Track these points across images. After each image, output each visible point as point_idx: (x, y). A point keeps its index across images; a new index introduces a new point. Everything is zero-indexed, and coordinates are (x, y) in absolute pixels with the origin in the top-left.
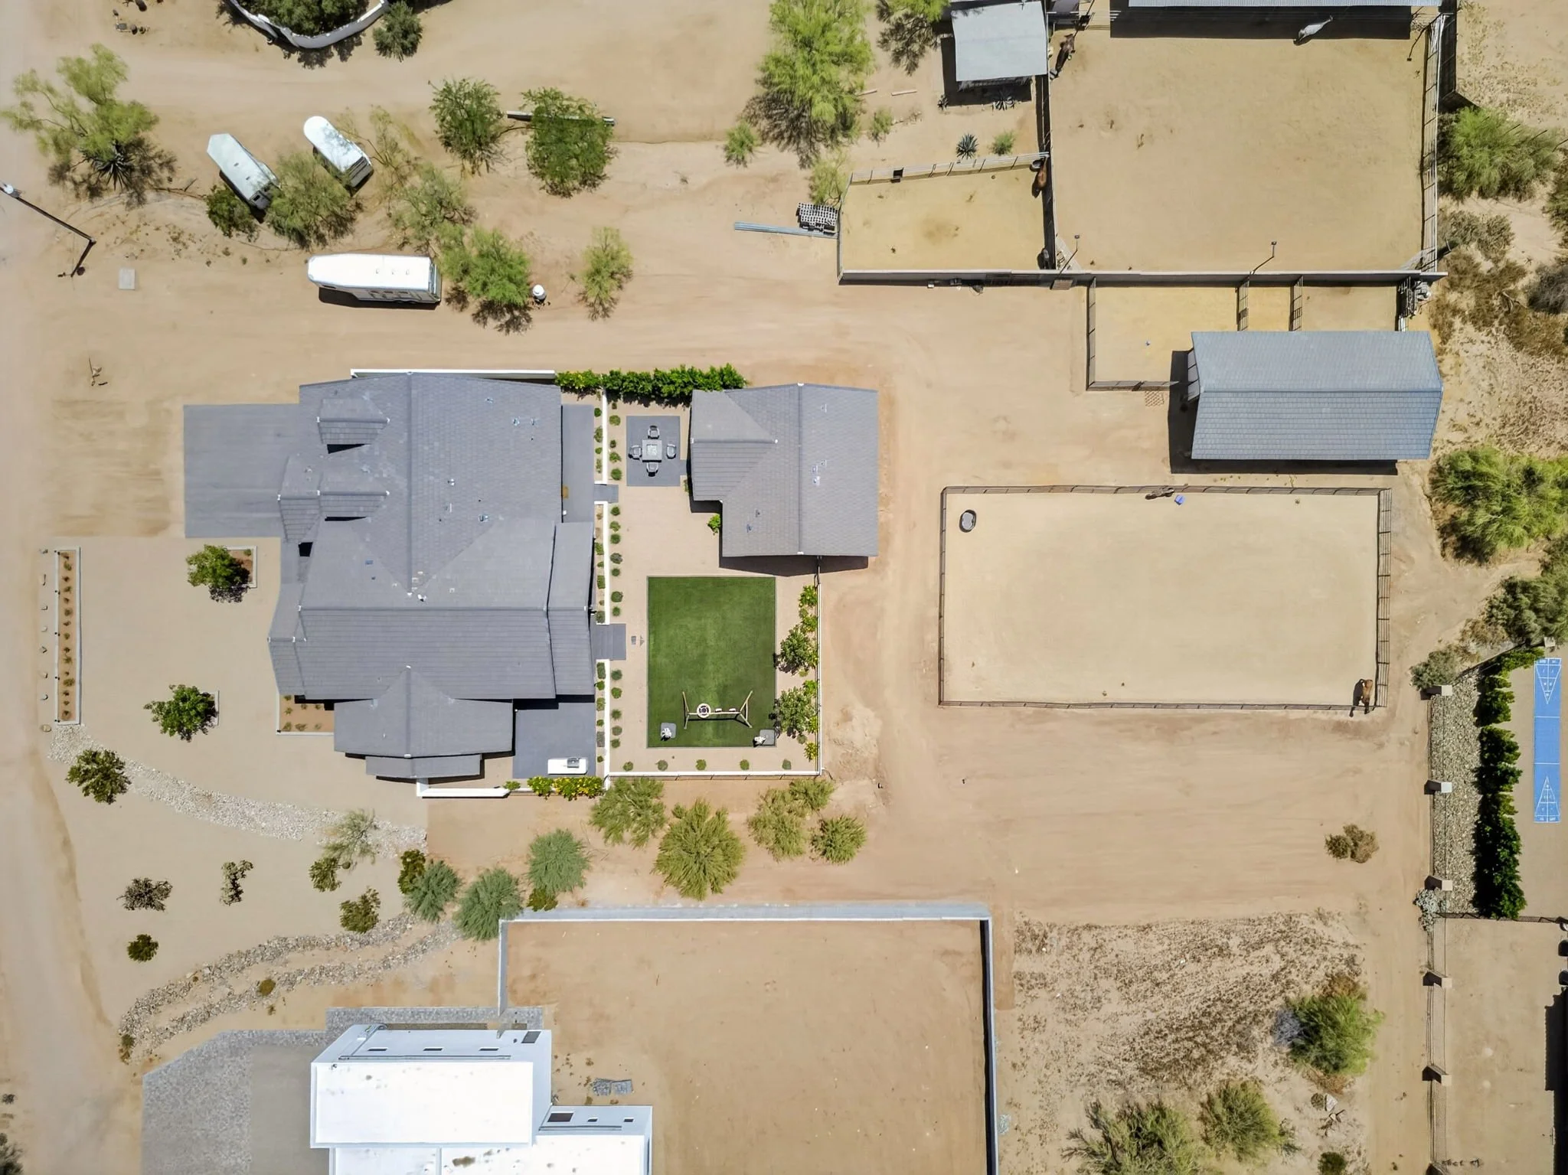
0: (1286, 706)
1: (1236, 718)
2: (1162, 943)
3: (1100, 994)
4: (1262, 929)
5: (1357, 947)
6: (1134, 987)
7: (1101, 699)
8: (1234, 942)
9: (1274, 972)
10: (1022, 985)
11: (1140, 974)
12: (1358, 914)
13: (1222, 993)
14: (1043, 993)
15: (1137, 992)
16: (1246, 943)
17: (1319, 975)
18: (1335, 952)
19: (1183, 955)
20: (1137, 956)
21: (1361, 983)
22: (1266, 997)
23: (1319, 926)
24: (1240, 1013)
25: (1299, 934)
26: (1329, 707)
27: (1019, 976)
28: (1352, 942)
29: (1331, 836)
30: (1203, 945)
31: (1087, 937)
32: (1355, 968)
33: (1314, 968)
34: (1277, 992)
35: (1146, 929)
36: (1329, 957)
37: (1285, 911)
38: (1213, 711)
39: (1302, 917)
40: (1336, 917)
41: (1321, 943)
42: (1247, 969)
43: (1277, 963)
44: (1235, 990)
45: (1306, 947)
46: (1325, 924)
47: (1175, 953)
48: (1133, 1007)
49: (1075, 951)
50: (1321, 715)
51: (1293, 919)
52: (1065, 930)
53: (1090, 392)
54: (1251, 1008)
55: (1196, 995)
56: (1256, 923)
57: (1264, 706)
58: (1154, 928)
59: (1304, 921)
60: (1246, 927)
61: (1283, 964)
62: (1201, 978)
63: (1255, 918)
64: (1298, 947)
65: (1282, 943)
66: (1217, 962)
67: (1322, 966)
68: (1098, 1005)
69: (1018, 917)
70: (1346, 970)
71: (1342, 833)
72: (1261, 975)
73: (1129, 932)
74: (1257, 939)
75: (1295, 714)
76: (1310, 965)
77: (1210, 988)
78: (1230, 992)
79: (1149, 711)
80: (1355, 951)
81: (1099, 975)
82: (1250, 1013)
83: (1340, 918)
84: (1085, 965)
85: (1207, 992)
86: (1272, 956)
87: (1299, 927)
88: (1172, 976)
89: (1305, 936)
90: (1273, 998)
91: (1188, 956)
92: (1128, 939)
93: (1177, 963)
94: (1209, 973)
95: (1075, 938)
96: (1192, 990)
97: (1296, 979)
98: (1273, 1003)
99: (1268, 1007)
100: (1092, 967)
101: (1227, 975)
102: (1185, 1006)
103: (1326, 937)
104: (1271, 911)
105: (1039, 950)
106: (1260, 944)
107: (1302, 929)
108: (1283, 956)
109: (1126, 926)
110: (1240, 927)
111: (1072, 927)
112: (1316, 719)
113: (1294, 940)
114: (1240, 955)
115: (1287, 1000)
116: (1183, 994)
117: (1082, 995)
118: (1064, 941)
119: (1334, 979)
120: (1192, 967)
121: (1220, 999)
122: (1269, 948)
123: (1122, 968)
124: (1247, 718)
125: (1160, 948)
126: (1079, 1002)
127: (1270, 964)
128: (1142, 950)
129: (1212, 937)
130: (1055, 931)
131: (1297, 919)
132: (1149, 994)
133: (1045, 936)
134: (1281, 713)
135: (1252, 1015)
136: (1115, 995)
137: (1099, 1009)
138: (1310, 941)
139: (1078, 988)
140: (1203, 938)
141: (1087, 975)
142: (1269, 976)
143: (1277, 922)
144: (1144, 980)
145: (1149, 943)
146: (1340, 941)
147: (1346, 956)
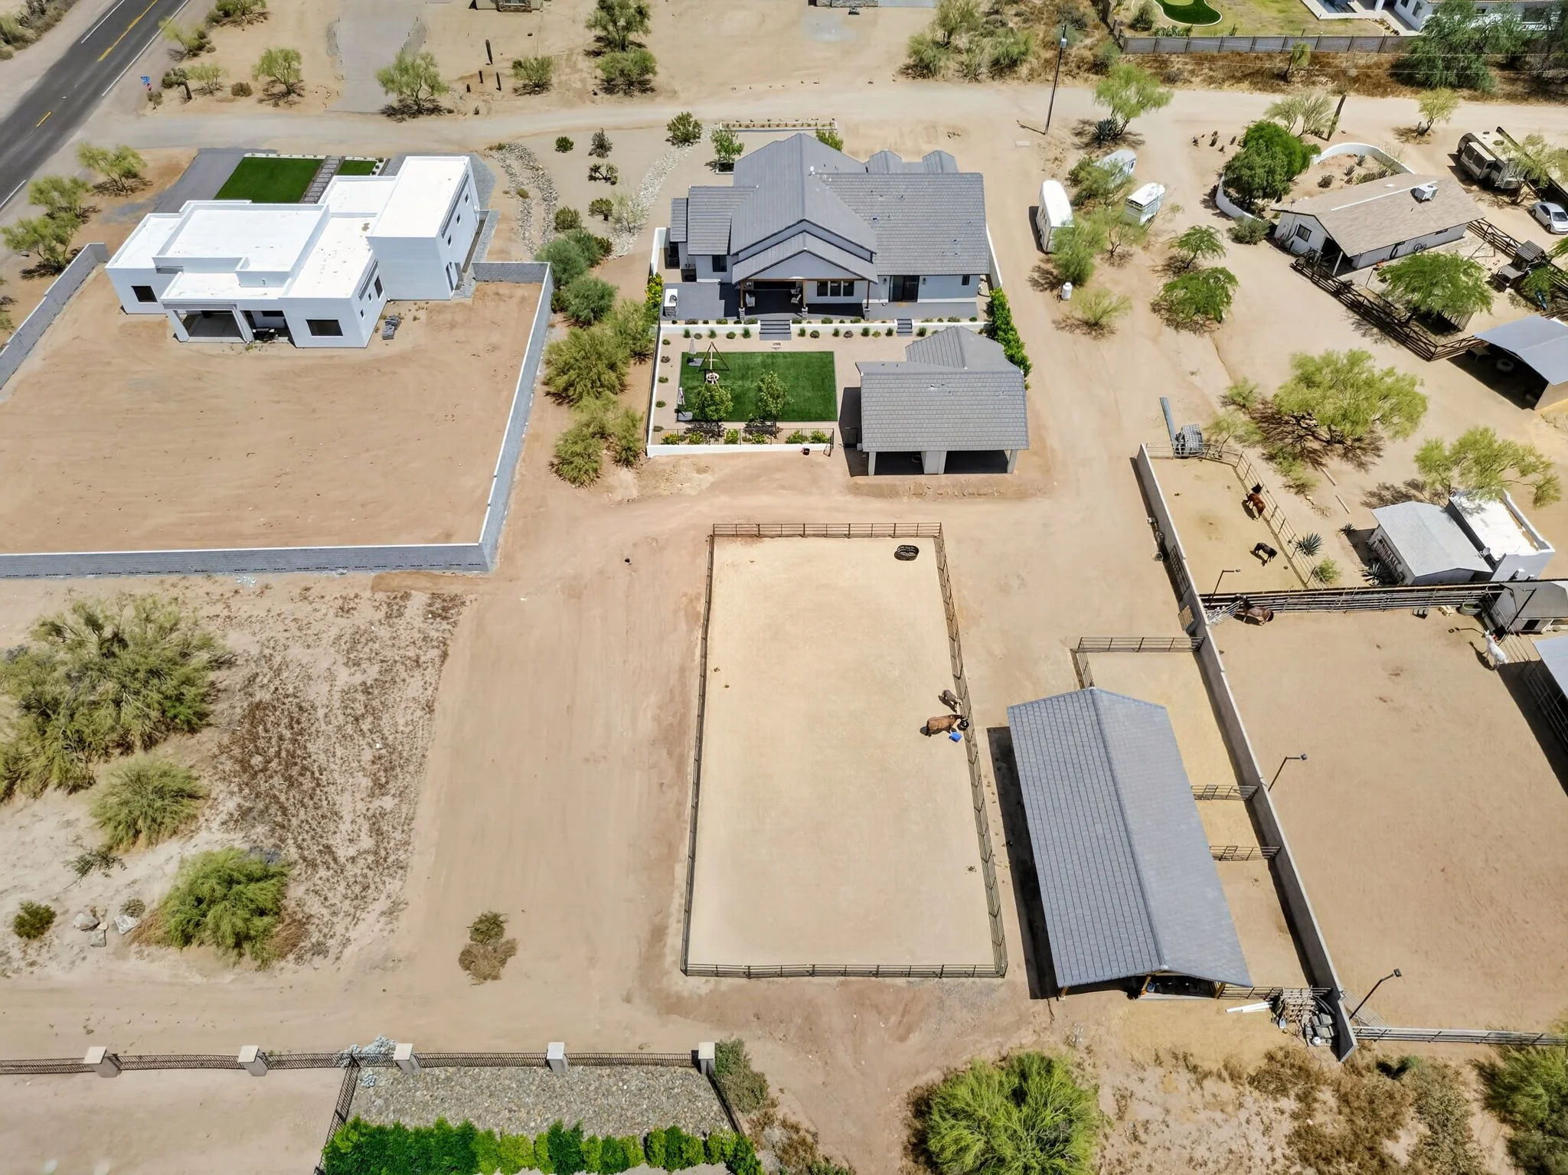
0: (692, 857)
1: (680, 804)
2: (407, 724)
3: (364, 666)
4: (398, 835)
5: (338, 958)
6: (361, 697)
7: (710, 667)
8: (388, 803)
9: (334, 849)
10: (395, 598)
11: (376, 703)
12: (386, 958)
13: (325, 789)
14: (381, 615)
15: (354, 701)
16: (383, 815)
17: (314, 906)
18: (339, 929)
19: (386, 745)
20: (398, 699)
21: (283, 964)
22: (303, 840)
23: (383, 904)
24: (292, 810)
25: (377, 879)
26: (688, 911)
27: (406, 596)
28: (347, 952)
29: (506, 921)
30: (393, 769)
31: (434, 653)
32: (308, 956)
33: (326, 899)
34: (306, 853)
35: (429, 708)
36: (335, 920)
37: (415, 861)
38: (691, 779)
39: (401, 883)
40: (390, 927)
41: (356, 908)
42: (348, 817)
43: (343, 852)
44: (326, 803)
45: (357, 889)
46: (383, 913)
47: (391, 738)
48: (337, 696)
49: (420, 643)
50: (678, 901)
51: (400, 872)
52: (447, 635)
53: (1069, 654)
54: (295, 822)
55: (332, 759)
56: (406, 827)
57: (694, 831)
58: (428, 716)
59: (393, 886)
60: (404, 816)
61: (342, 860)
62: (352, 765)
63: (413, 825)
64: (359, 879)
65: (371, 858)
66: (366, 782)
67: (324, 911)
68: (350, 663)
69: (473, 597)
70: (306, 944)
71: (508, 935)
72: (335, 833)
73: (429, 692)
74: (385, 828)
75: (681, 871)
76: (330, 895)
77: (336, 775)
78: (324, 797)
79: (695, 712)
80: (332, 955)
81: (385, 665)
82: (289, 820)
83: (385, 934)
84: (402, 652)
85: (332, 771)
86: (356, 848)
87: (387, 879)
88: (363, 735)
89: (373, 886)
90: (300, 847)
91: (383, 751)
92: (421, 691)
93: (378, 740)
94: (356, 774)
95: (435, 643)
96: (339, 754)
97: (318, 876)
98: (293, 850)
99: (290, 842)
100: (397, 658)
101: (347, 795)
102: (322, 747)
103: (364, 915)
104: (417, 843)
105: (432, 612)
106: (377, 832)
107: (384, 883)
108: (353, 859)
109: (436, 689)
110: (404, 808)
111: (448, 642)
112: (672, 898)
113: (370, 874)
114: (368, 810)
115: (292, 865)
116: (337, 745)
117: (367, 649)
118: (434, 634)
119: (302, 924)
120: (367, 755)
121: (318, 785)
122: (367, 842)
123: (387, 685)
124: (679, 816)
125: (401, 721)
126: (359, 647)
127: (348, 843)
128: (403, 705)
129: (400, 776)
130: (449, 627)
131: (398, 876)
132: (349, 711)
133: (445, 618)
134: (685, 851)
135: (286, 823)
136: (358, 678)
137: (346, 664)
138: (363, 894)
139: (377, 646)
140: (402, 768)
141: (389, 654)
142: (331, 842)
143: (401, 852)
144: (366, 707)
145: (410, 711)
146: (352, 934)
147: (330, 942)
